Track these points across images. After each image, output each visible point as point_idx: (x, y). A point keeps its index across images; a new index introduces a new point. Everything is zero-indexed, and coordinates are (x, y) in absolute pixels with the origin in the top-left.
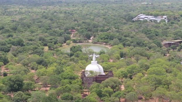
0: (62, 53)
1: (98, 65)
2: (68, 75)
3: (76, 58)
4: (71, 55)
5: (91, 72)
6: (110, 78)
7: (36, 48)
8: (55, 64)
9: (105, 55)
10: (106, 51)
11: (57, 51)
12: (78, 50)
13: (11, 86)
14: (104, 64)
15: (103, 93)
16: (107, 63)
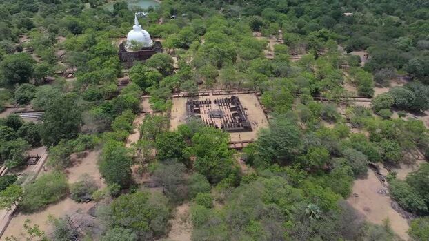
0: (104, 12)
1: (143, 30)
2: (100, 49)
3: (120, 19)
4: (115, 14)
5: (133, 42)
6: (157, 54)
7: (74, 6)
8: (90, 30)
9: (153, 13)
10: (155, 8)
11: (99, 9)
12: (122, 8)
13: (10, 77)
14: (152, 28)
15: (148, 81)
16: (154, 26)
